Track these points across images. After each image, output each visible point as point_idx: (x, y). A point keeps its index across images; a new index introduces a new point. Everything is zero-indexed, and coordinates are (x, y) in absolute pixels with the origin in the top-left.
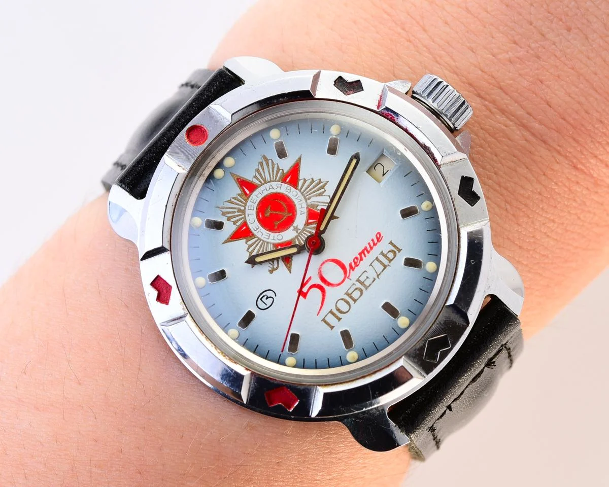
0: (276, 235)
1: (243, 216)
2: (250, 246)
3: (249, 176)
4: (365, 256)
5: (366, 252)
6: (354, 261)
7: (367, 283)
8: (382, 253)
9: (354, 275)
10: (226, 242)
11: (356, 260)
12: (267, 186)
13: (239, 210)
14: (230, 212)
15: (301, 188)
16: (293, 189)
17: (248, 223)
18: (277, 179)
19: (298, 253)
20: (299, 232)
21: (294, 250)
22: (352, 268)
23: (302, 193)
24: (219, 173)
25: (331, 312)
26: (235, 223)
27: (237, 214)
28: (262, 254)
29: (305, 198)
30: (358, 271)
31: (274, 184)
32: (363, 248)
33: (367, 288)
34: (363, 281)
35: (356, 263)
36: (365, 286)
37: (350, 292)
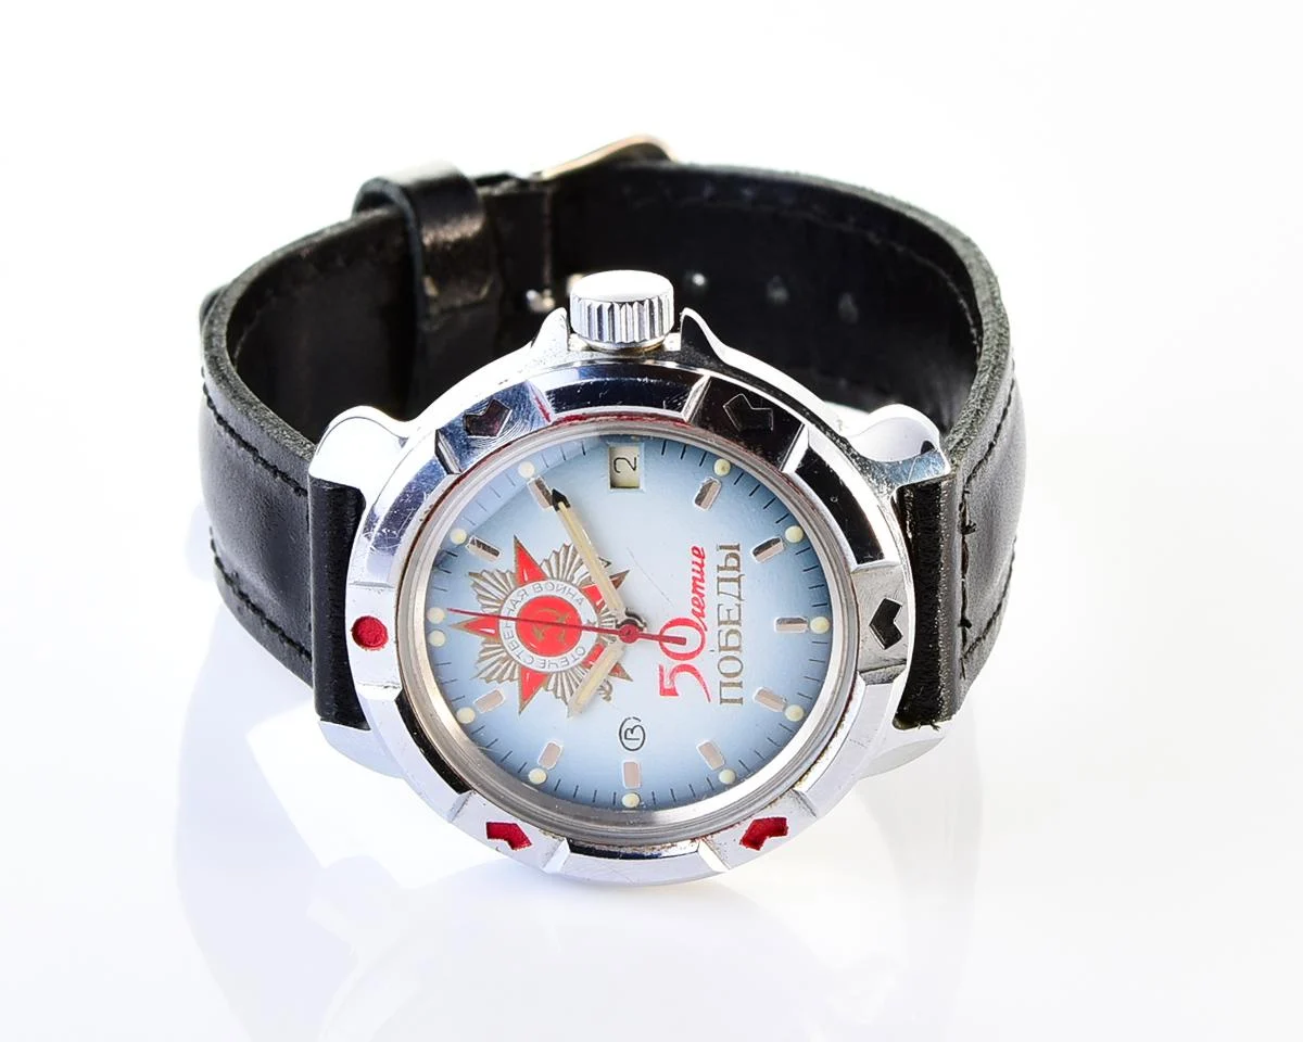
1: (513, 663)
2: (555, 691)
4: (702, 588)
5: (698, 583)
6: (694, 605)
7: (734, 617)
8: (719, 568)
9: (710, 619)
10: (522, 708)
11: (696, 602)
12: (508, 604)
13: (505, 660)
14: (494, 672)
15: (552, 575)
16: (542, 583)
17: (530, 666)
18: (512, 587)
20: (597, 625)
22: (701, 615)
23: (558, 579)
24: (438, 639)
25: (722, 684)
26: (511, 679)
27: (503, 666)
29: (566, 581)
30: (710, 611)
31: (514, 596)
32: (692, 581)
33: (737, 623)
34: (726, 619)
35: (699, 606)
36: (734, 623)
37: (723, 644)
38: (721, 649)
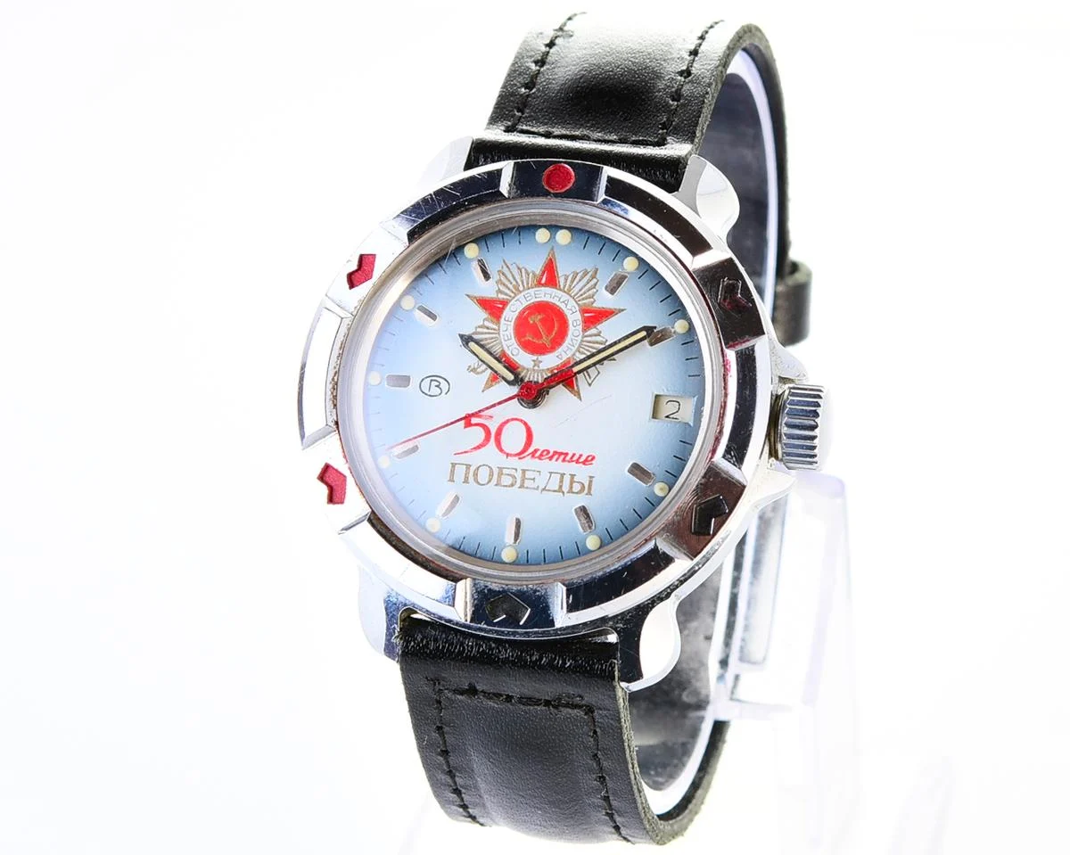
0: (516, 345)
1: (513, 295)
2: (483, 327)
3: (563, 270)
4: (557, 460)
5: (562, 457)
6: (544, 451)
7: (527, 483)
8: (572, 476)
9: (528, 462)
10: (471, 297)
11: (545, 453)
12: (565, 297)
14: (507, 278)
15: (586, 336)
16: (580, 328)
17: (508, 307)
18: (580, 302)
19: (510, 383)
20: (536, 368)
21: (511, 377)
22: (533, 456)
23: (582, 341)
24: (543, 235)
25: (468, 466)
26: (499, 291)
27: (511, 286)
28: (482, 346)
29: (580, 346)
30: (536, 464)
31: (572, 302)
32: (564, 451)
33: (522, 486)
34: (527, 476)
35: (541, 455)
36: (523, 481)
37: (505, 471)
38: (501, 469)
